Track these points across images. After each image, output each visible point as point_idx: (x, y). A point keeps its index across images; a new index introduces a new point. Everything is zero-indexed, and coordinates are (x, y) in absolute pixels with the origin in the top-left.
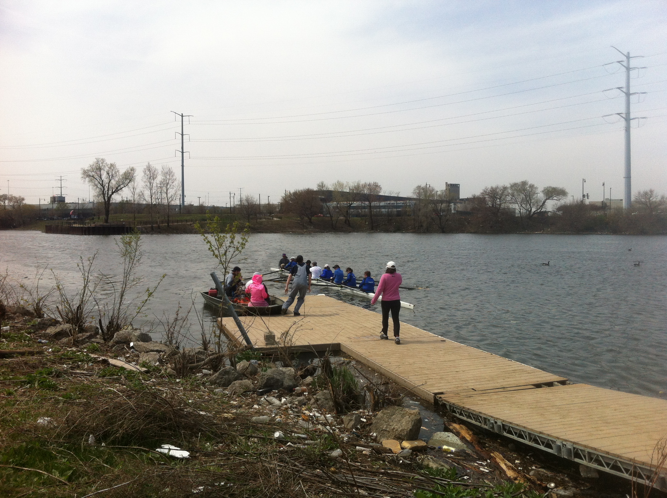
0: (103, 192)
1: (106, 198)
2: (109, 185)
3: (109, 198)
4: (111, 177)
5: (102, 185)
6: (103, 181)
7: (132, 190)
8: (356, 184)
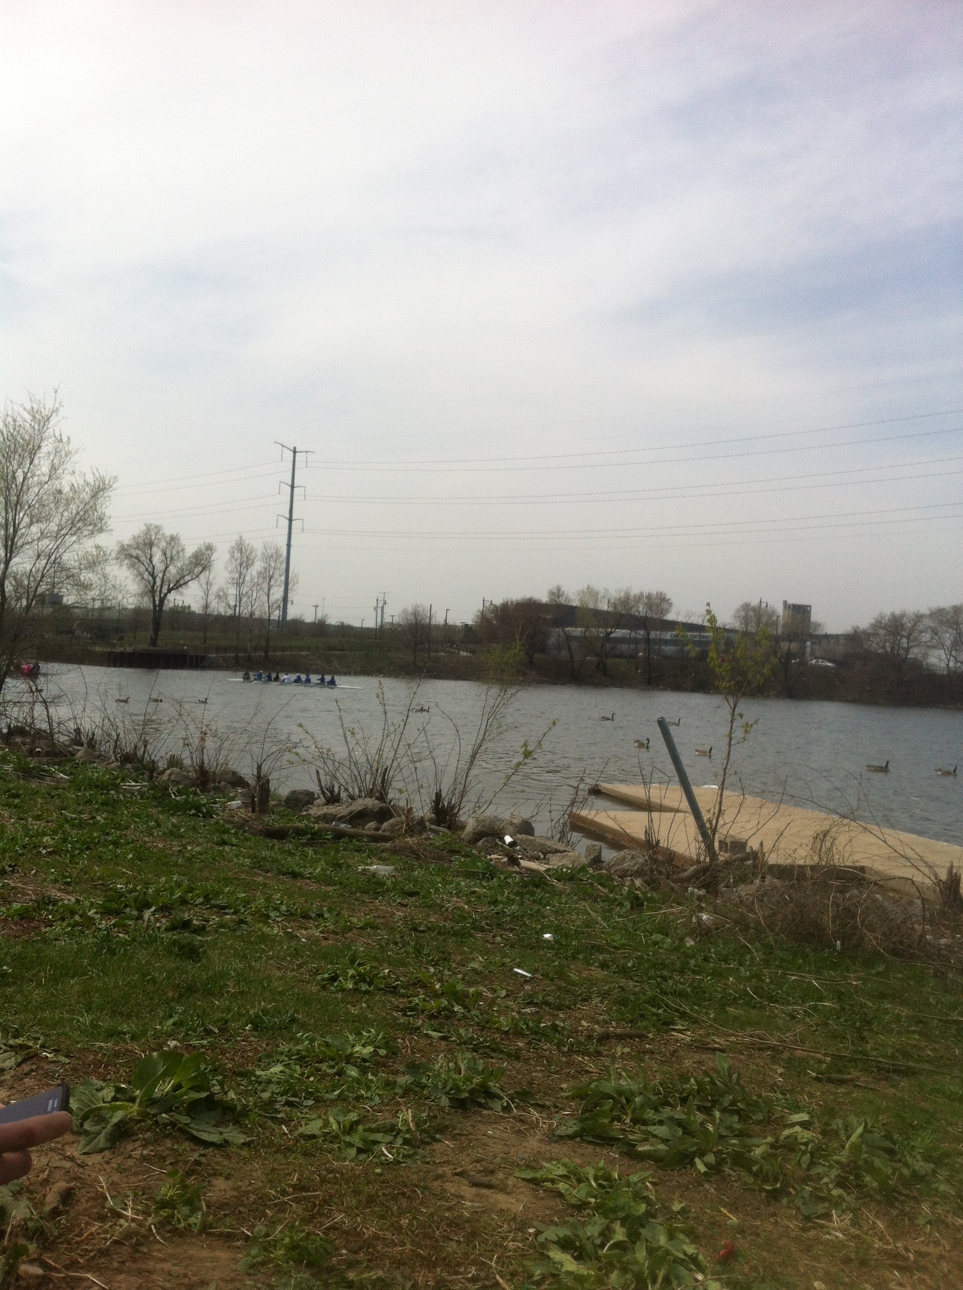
0: (153, 587)
1: (157, 599)
2: (164, 575)
3: (162, 600)
4: (168, 560)
5: (152, 575)
6: (154, 567)
7: (205, 586)
8: (622, 594)
